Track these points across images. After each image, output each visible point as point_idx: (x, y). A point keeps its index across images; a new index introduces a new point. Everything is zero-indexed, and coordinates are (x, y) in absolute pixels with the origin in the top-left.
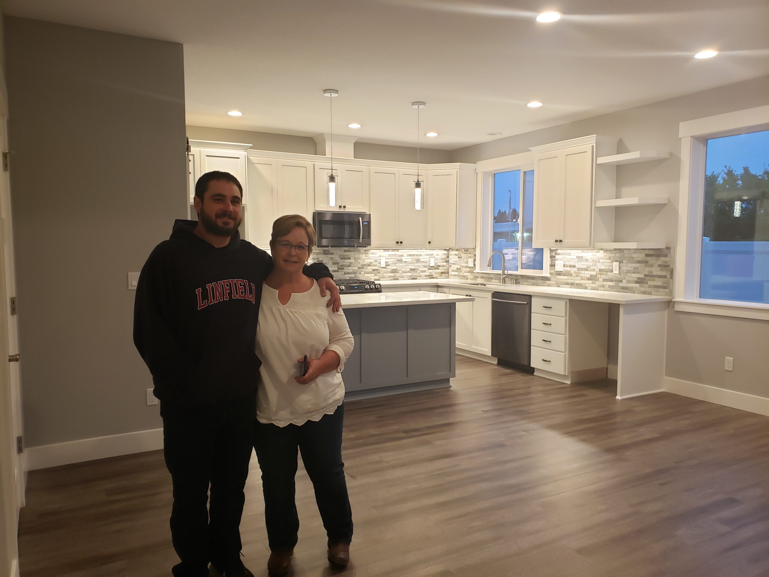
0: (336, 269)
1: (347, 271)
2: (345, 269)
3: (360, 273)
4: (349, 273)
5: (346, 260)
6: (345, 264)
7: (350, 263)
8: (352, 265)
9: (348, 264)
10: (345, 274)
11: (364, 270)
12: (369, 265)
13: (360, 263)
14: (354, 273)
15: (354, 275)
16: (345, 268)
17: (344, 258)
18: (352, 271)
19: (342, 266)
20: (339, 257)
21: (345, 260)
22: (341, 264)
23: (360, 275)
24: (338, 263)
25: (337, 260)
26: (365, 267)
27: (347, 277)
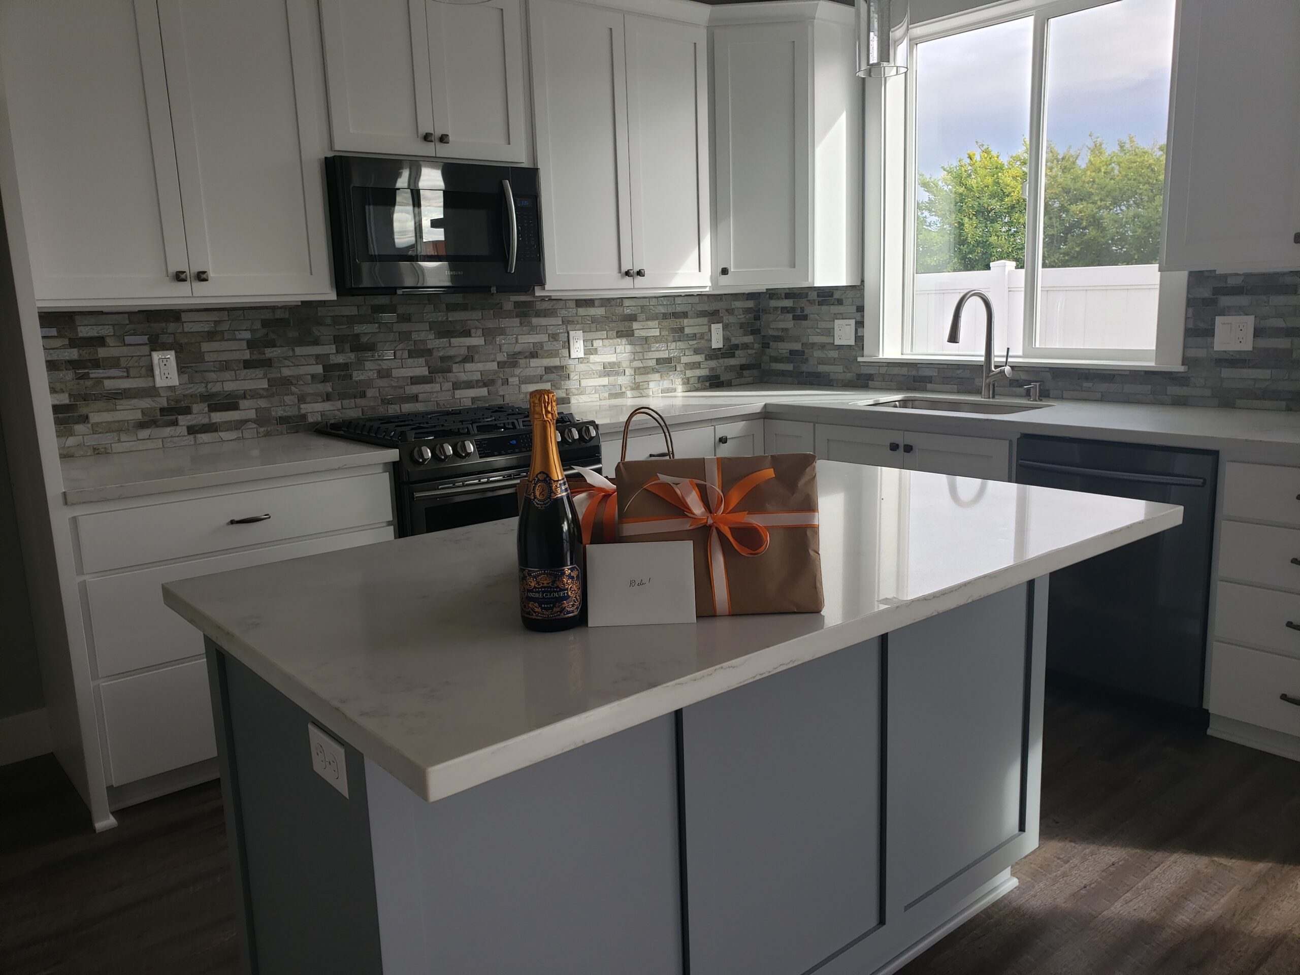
0: (424, 371)
1: (463, 377)
2: (454, 370)
3: (506, 382)
4: (469, 385)
5: (455, 341)
6: (452, 352)
7: (468, 347)
8: (476, 357)
9: (464, 351)
10: (457, 386)
11: (517, 371)
12: (534, 355)
13: (504, 348)
14: (487, 382)
15: (486, 389)
16: (455, 368)
17: (447, 331)
18: (479, 378)
19: (442, 359)
20: (431, 329)
21: (452, 340)
22: (441, 354)
23: (505, 387)
24: (429, 352)
25: (424, 342)
26: (522, 362)
27: (466, 397)
